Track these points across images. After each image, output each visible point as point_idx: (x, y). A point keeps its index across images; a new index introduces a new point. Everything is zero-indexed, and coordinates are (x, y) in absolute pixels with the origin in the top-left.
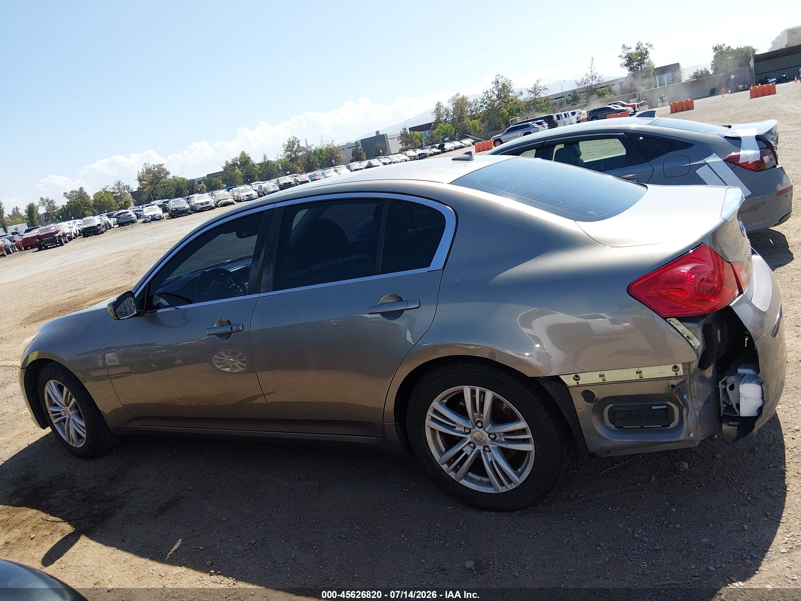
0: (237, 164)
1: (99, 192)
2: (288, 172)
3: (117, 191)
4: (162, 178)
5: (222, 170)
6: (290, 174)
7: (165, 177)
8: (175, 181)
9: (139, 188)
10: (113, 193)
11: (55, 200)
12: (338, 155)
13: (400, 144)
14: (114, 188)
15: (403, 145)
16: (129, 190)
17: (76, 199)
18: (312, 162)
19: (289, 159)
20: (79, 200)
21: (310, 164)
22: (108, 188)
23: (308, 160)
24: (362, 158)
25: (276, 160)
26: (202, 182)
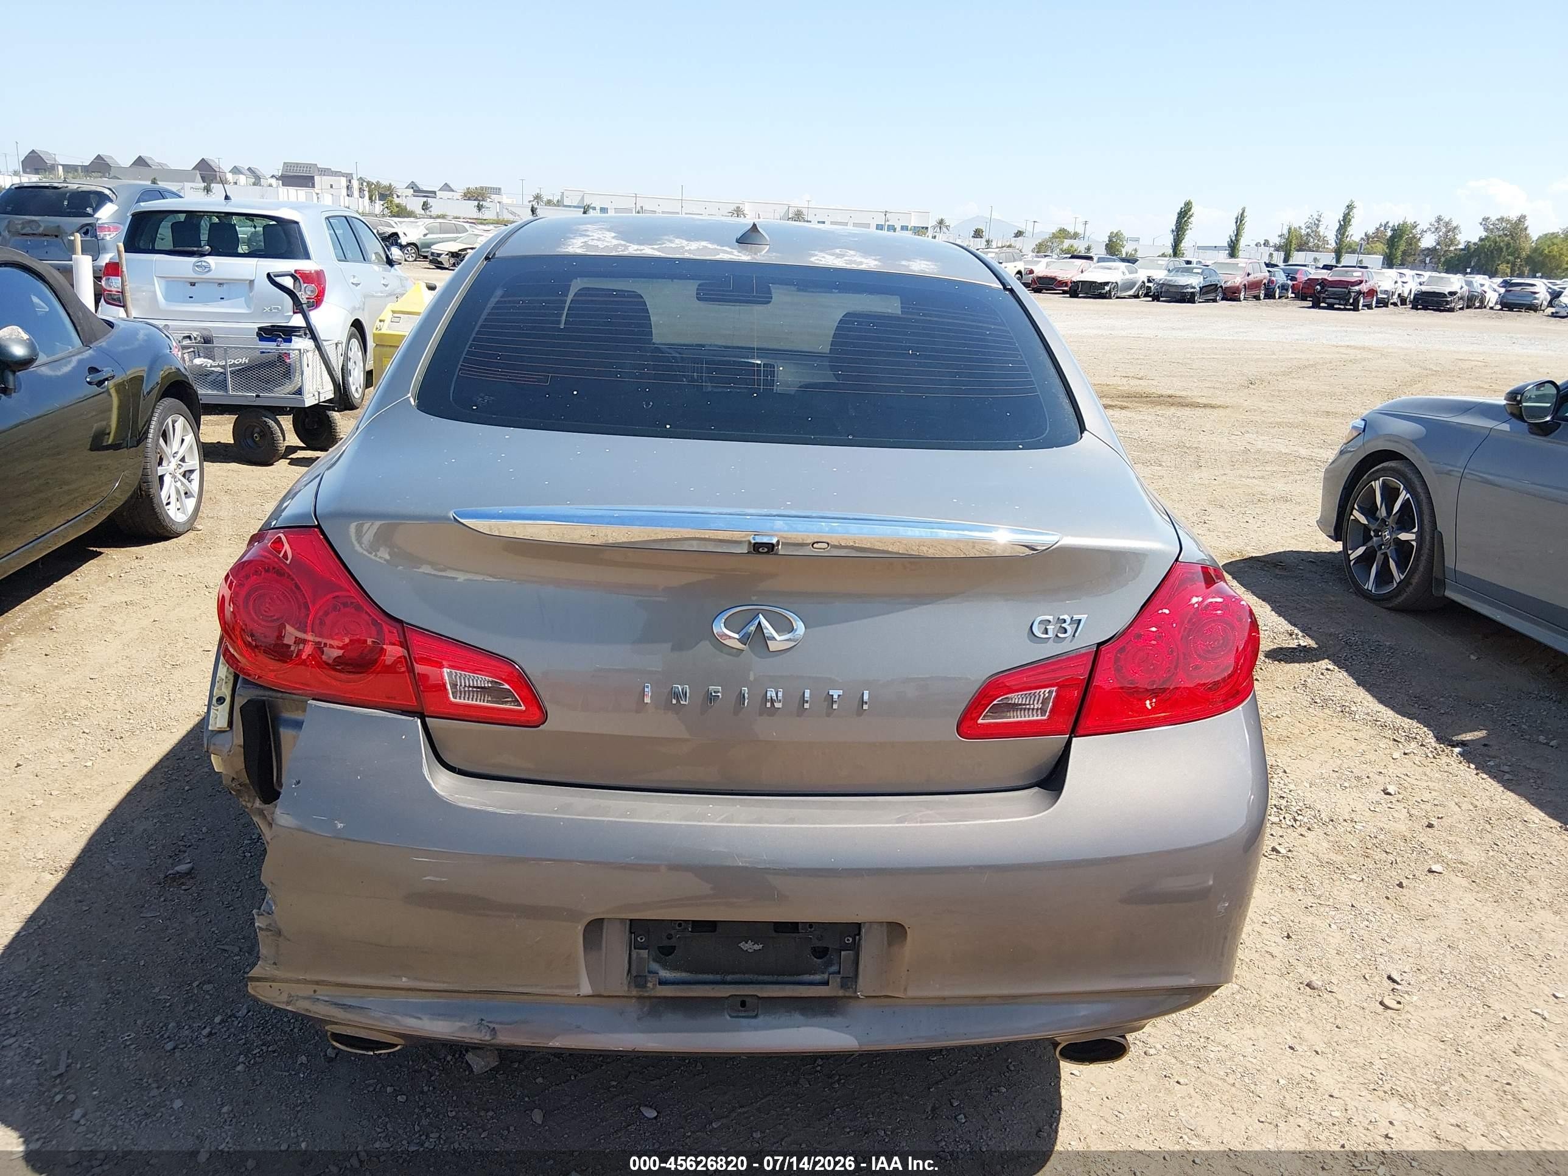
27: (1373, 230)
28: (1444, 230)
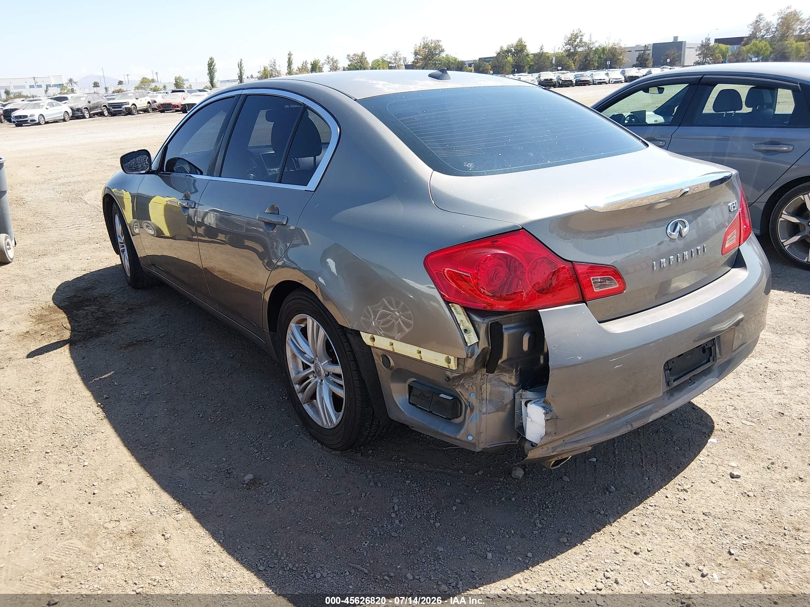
0: (511, 51)
1: (377, 60)
2: (560, 68)
3: (393, 62)
4: (436, 54)
5: (495, 55)
6: (561, 70)
7: (439, 54)
8: (447, 61)
9: (413, 62)
10: (390, 63)
11: (339, 61)
12: (621, 57)
13: (697, 55)
14: (391, 58)
15: (700, 58)
16: (405, 63)
17: (356, 63)
18: (590, 61)
19: (567, 54)
20: (359, 64)
21: (587, 62)
22: (386, 57)
23: (586, 57)
24: (647, 65)
25: (552, 52)
26: (473, 65)
27: (301, 65)
28: (332, 63)
